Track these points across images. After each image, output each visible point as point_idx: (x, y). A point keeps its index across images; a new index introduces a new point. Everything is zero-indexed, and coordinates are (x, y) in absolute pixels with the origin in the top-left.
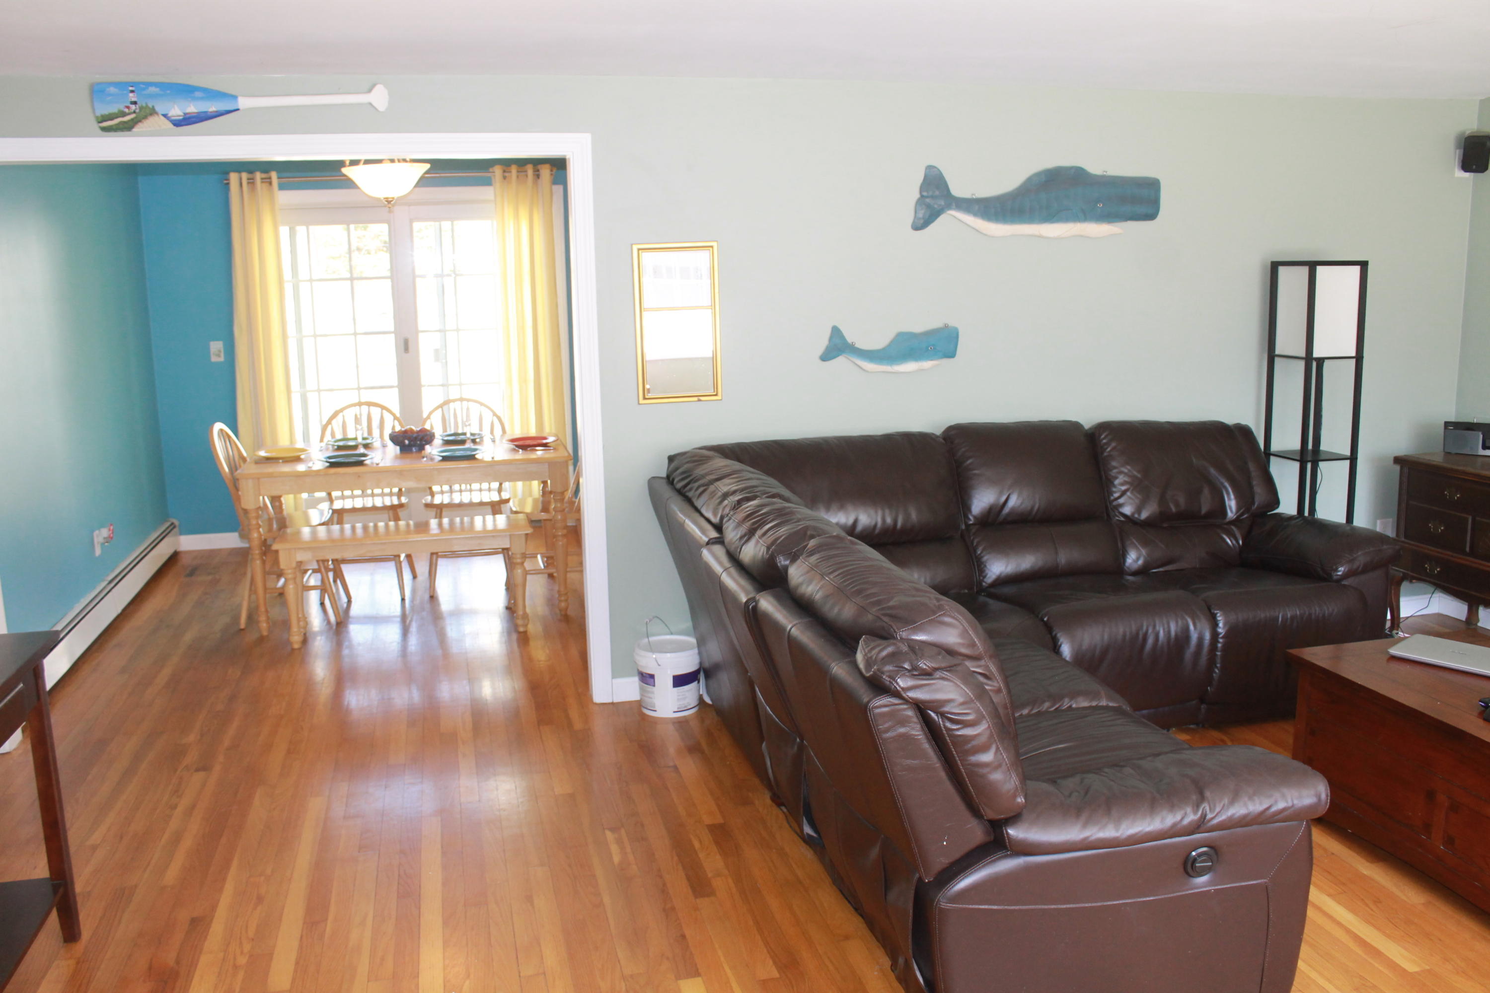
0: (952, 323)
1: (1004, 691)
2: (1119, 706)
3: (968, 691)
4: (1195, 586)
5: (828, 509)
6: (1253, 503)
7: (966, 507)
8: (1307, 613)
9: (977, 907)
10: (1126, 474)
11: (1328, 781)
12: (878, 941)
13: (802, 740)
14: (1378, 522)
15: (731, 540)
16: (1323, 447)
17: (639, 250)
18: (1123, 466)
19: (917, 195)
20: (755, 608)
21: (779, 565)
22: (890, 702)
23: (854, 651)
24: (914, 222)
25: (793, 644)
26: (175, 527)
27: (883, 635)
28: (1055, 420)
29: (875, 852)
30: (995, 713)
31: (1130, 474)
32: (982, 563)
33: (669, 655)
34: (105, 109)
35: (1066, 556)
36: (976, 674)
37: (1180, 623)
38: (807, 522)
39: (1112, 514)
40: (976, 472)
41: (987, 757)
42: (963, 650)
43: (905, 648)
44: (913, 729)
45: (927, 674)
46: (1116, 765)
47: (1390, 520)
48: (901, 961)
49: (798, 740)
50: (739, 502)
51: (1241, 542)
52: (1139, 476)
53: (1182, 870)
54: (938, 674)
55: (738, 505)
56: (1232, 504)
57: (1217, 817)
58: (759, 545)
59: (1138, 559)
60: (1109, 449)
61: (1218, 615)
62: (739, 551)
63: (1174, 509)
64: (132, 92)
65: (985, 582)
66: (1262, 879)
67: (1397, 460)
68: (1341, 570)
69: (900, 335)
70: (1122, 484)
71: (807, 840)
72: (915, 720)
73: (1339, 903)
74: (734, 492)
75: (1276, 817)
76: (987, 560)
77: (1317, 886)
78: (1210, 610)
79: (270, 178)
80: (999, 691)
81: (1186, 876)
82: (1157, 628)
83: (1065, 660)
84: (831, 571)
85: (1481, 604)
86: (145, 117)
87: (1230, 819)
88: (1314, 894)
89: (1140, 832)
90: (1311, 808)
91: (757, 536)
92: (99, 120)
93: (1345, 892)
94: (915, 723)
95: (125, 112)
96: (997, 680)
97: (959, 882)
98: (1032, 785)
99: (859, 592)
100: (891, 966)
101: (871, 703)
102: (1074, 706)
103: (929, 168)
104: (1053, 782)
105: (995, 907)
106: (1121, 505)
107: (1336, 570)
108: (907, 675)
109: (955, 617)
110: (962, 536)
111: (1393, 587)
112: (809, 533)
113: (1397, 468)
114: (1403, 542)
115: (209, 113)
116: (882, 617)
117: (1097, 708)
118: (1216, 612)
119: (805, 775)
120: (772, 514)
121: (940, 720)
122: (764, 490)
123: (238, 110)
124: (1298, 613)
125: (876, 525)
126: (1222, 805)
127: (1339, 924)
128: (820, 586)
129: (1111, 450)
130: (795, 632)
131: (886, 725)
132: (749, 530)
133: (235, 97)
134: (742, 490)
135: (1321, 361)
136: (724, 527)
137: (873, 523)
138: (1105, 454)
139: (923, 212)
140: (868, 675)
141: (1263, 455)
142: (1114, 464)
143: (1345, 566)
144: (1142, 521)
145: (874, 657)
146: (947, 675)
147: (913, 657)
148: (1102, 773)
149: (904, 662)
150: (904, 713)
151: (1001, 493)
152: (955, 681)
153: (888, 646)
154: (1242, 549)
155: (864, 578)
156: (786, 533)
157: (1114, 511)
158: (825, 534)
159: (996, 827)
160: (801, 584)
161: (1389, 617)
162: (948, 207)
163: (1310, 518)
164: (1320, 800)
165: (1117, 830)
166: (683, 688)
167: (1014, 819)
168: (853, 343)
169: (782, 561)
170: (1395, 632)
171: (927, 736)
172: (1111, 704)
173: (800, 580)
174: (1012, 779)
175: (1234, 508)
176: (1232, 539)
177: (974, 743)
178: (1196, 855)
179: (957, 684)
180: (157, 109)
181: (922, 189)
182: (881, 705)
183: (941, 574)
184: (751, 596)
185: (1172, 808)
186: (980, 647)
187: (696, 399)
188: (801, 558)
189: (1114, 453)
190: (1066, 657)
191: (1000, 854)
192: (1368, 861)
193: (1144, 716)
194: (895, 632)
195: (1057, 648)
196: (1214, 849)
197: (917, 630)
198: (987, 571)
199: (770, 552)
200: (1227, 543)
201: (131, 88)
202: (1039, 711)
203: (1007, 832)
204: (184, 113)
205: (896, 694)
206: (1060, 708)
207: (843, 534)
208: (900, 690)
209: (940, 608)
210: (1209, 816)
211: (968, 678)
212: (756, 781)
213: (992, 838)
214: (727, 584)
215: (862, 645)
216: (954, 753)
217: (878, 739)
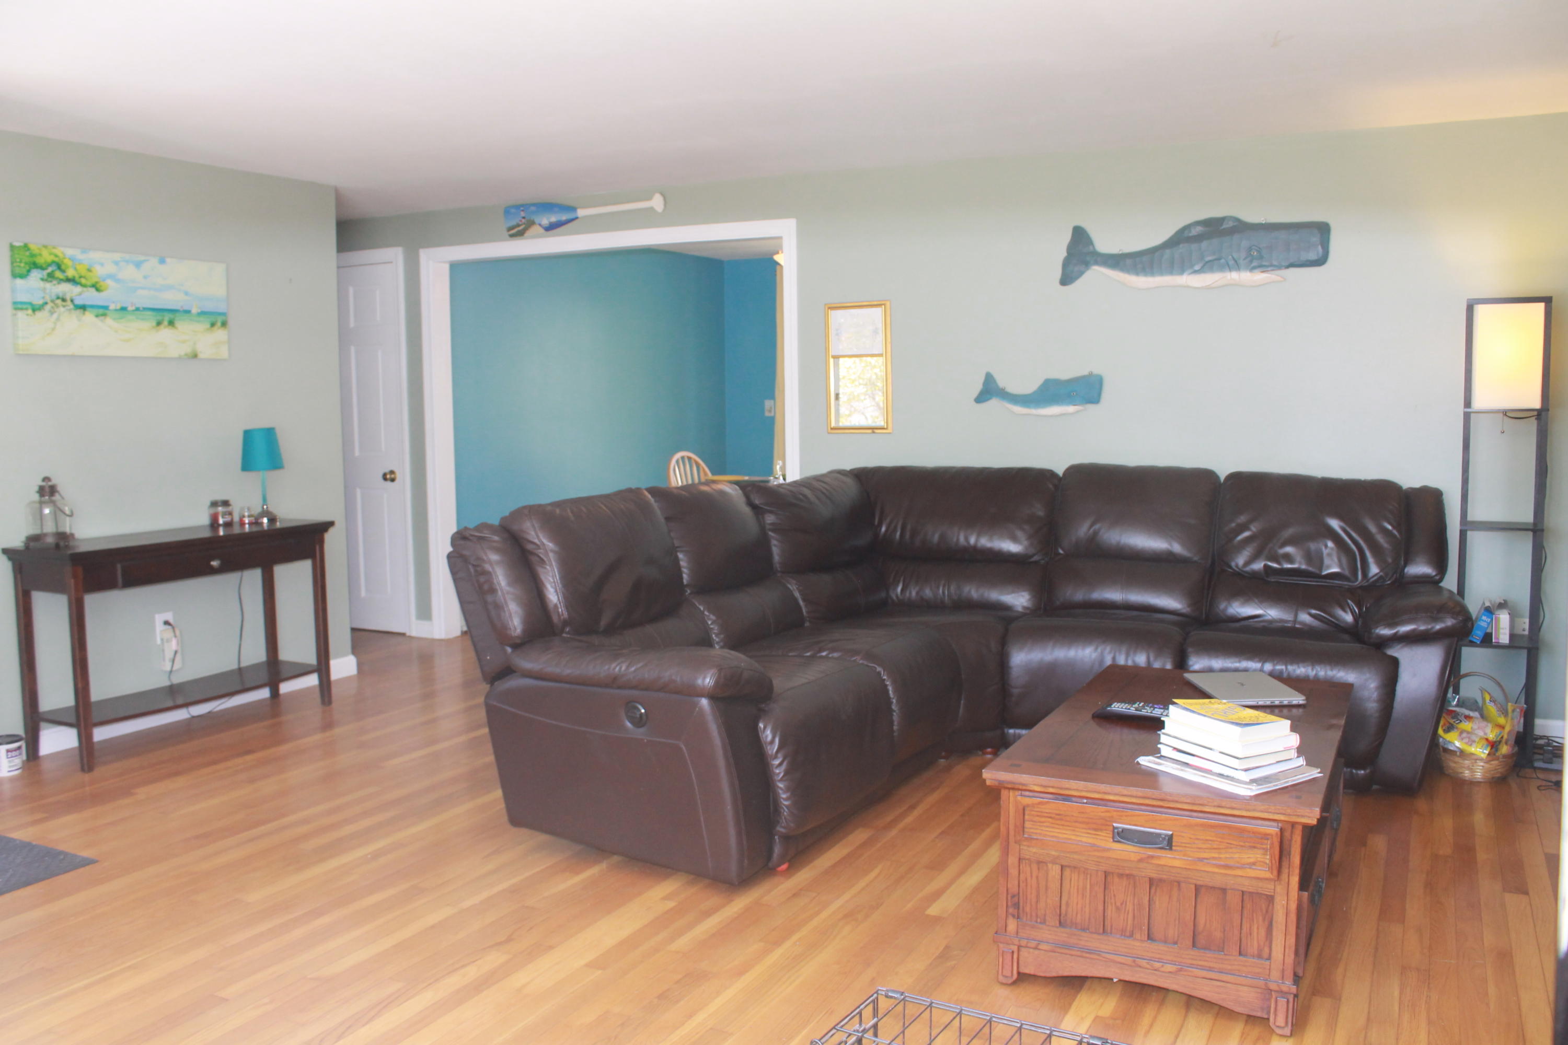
17: (828, 308)
24: (1061, 277)
34: (511, 224)
64: (523, 211)
69: (1048, 381)
86: (530, 227)
92: (508, 230)
95: (520, 224)
103: (1077, 227)
115: (562, 221)
123: (578, 217)
133: (573, 209)
139: (1070, 268)
162: (1094, 263)
168: (1005, 388)
180: (536, 220)
181: (1069, 248)
187: (870, 431)
201: (522, 209)
204: (549, 222)
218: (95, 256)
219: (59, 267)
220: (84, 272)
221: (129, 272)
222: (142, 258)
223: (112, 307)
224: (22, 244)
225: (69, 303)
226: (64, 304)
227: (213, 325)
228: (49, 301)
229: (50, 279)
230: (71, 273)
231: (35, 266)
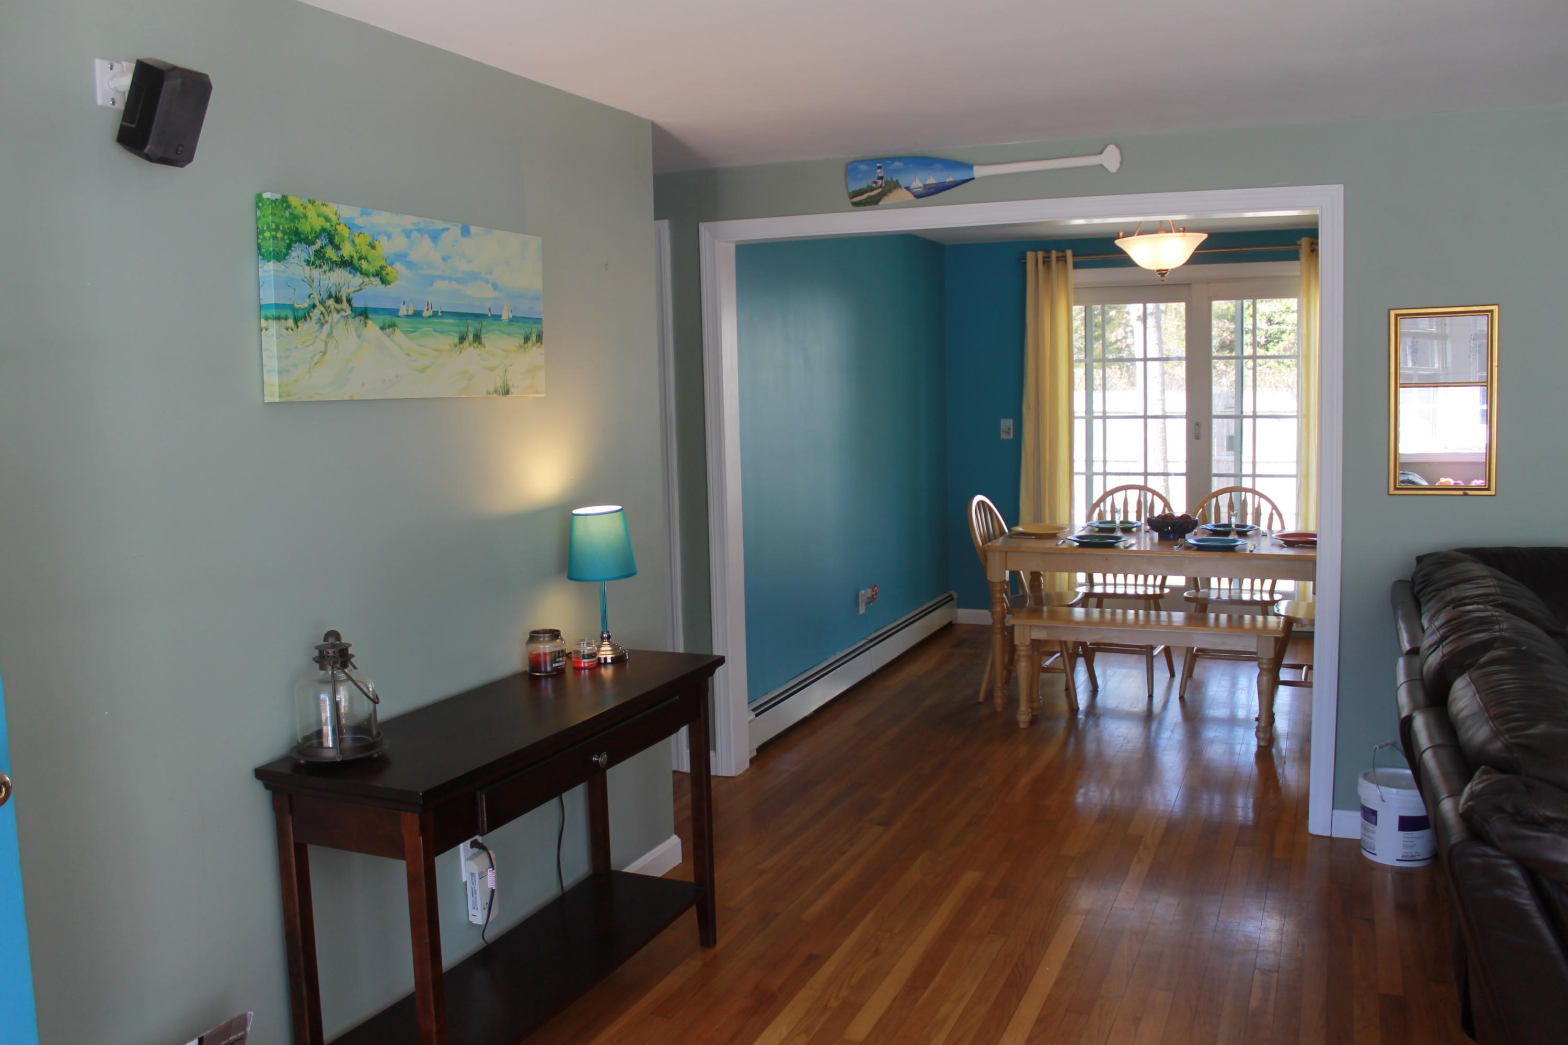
17: (1397, 316)
26: (952, 599)
33: (1394, 790)
34: (856, 186)
64: (880, 168)
79: (1065, 257)
86: (890, 191)
92: (851, 196)
95: (873, 187)
115: (946, 184)
123: (973, 179)
133: (969, 167)
166: (1412, 834)
180: (900, 182)
187: (1461, 493)
201: (878, 165)
204: (924, 185)
218: (381, 219)
219: (333, 241)
220: (365, 250)
221: (424, 250)
222: (440, 225)
223: (403, 312)
224: (279, 197)
225: (345, 305)
226: (339, 307)
227: (527, 339)
228: (317, 303)
229: (318, 262)
230: (347, 251)
231: (297, 237)
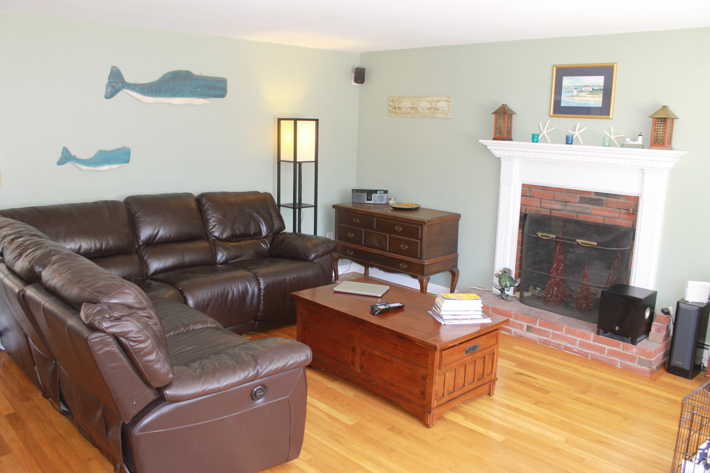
0: (127, 146)
1: (159, 324)
2: (217, 326)
3: (140, 326)
4: (250, 267)
5: (65, 241)
6: (274, 228)
7: (138, 237)
8: (299, 276)
9: (154, 431)
10: (215, 217)
11: (312, 349)
12: (106, 458)
13: (56, 361)
14: (327, 234)
15: (8, 260)
16: (303, 202)
18: (213, 213)
19: (107, 81)
20: (24, 295)
21: (36, 271)
22: (99, 335)
23: (79, 311)
24: (106, 94)
25: (46, 311)
27: (94, 302)
28: (180, 193)
29: (99, 414)
30: (155, 335)
31: (217, 217)
32: (147, 264)
35: (188, 258)
36: (144, 317)
37: (243, 285)
38: (52, 248)
39: (209, 236)
40: (142, 219)
41: (152, 357)
42: (137, 306)
43: (106, 307)
44: (113, 348)
45: (118, 319)
46: (217, 353)
47: (332, 233)
48: (118, 466)
49: (54, 362)
50: (13, 240)
51: (269, 246)
52: (221, 218)
53: (250, 398)
54: (124, 319)
55: (12, 241)
56: (264, 229)
57: (264, 372)
58: (25, 261)
59: (223, 257)
60: (206, 206)
61: (260, 280)
62: (13, 265)
63: (238, 232)
65: (150, 273)
66: (286, 396)
67: (334, 206)
68: (313, 256)
69: (100, 151)
70: (213, 222)
71: (64, 413)
72: (114, 343)
73: (320, 401)
74: (10, 235)
75: (290, 368)
76: (150, 262)
77: (310, 396)
78: (257, 278)
80: (156, 324)
81: (253, 400)
82: (233, 288)
83: (190, 307)
84: (65, 271)
85: (369, 266)
87: (270, 371)
88: (310, 399)
89: (229, 383)
90: (305, 361)
91: (23, 257)
93: (323, 396)
94: (114, 344)
96: (155, 319)
97: (144, 421)
98: (176, 368)
99: (80, 281)
100: (114, 469)
101: (90, 337)
102: (195, 328)
103: (113, 67)
104: (187, 365)
105: (163, 430)
106: (213, 232)
107: (311, 256)
108: (108, 321)
109: (131, 289)
110: (137, 252)
111: (335, 262)
112: (52, 253)
113: (334, 210)
114: (338, 242)
116: (93, 293)
117: (207, 328)
118: (259, 278)
119: (59, 380)
120: (31, 245)
121: (127, 341)
122: (28, 233)
124: (295, 276)
125: (91, 249)
126: (266, 365)
127: (321, 411)
128: (59, 280)
129: (207, 207)
130: (47, 305)
131: (99, 347)
132: (18, 254)
134: (14, 233)
135: (300, 163)
136: (4, 253)
137: (90, 247)
138: (205, 208)
139: (110, 89)
140: (87, 323)
141: (277, 206)
142: (209, 212)
143: (314, 254)
144: (224, 239)
145: (90, 313)
146: (128, 318)
147: (110, 311)
148: (211, 358)
149: (106, 314)
150: (108, 340)
151: (155, 229)
152: (133, 321)
153: (97, 307)
154: (270, 249)
155: (83, 274)
156: (40, 254)
157: (210, 235)
158: (61, 253)
159: (160, 390)
160: (49, 279)
161: (334, 275)
162: (124, 87)
163: (299, 233)
164: (308, 357)
165: (219, 384)
167: (168, 386)
168: (75, 155)
169: (38, 269)
170: (337, 281)
171: (121, 350)
172: (213, 326)
173: (48, 277)
174: (166, 366)
175: (265, 231)
176: (265, 245)
177: (145, 351)
178: (256, 390)
179: (134, 322)
181: (109, 78)
182: (95, 337)
183: (127, 270)
184: (21, 289)
185: (243, 370)
186: (145, 303)
188: (48, 266)
189: (209, 207)
190: (191, 306)
191: (163, 404)
192: (331, 381)
193: (230, 330)
194: (100, 299)
195: (186, 301)
196: (264, 386)
197: (111, 298)
198: (150, 268)
199: (31, 264)
200: (263, 247)
202: (179, 332)
203: (165, 392)
205: (103, 331)
206: (189, 330)
207: (71, 252)
208: (105, 328)
209: (123, 285)
210: (260, 371)
211: (139, 319)
212: (33, 387)
213: (159, 396)
214: (7, 284)
215: (83, 308)
216: (135, 357)
217: (95, 355)
